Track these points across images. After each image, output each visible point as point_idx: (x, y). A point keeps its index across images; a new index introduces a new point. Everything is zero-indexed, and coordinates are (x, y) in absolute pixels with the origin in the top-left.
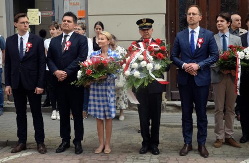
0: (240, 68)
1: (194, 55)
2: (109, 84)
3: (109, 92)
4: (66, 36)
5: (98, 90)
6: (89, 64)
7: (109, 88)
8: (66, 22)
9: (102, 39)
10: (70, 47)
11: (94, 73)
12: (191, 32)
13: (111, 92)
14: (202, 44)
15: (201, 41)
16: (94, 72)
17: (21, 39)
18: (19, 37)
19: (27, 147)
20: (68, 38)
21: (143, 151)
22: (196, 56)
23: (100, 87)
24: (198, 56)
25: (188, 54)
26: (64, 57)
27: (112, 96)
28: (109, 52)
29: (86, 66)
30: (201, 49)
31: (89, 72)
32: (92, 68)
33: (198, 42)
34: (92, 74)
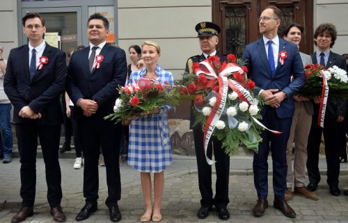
0: (328, 91)
1: (275, 75)
2: (160, 118)
3: (161, 130)
4: (95, 49)
5: (143, 128)
6: (134, 89)
7: (160, 124)
8: (95, 28)
9: (151, 52)
10: (101, 63)
11: (143, 103)
12: (268, 42)
13: (164, 130)
14: (285, 59)
15: (283, 55)
16: (143, 101)
17: (34, 51)
18: (31, 48)
19: (35, 211)
20: (98, 52)
21: (203, 213)
22: (277, 77)
23: (146, 124)
24: (279, 76)
25: (266, 74)
26: (93, 78)
27: (165, 135)
28: (158, 71)
29: (129, 92)
30: (284, 67)
31: (135, 101)
32: (140, 96)
33: (280, 56)
34: (140, 104)
